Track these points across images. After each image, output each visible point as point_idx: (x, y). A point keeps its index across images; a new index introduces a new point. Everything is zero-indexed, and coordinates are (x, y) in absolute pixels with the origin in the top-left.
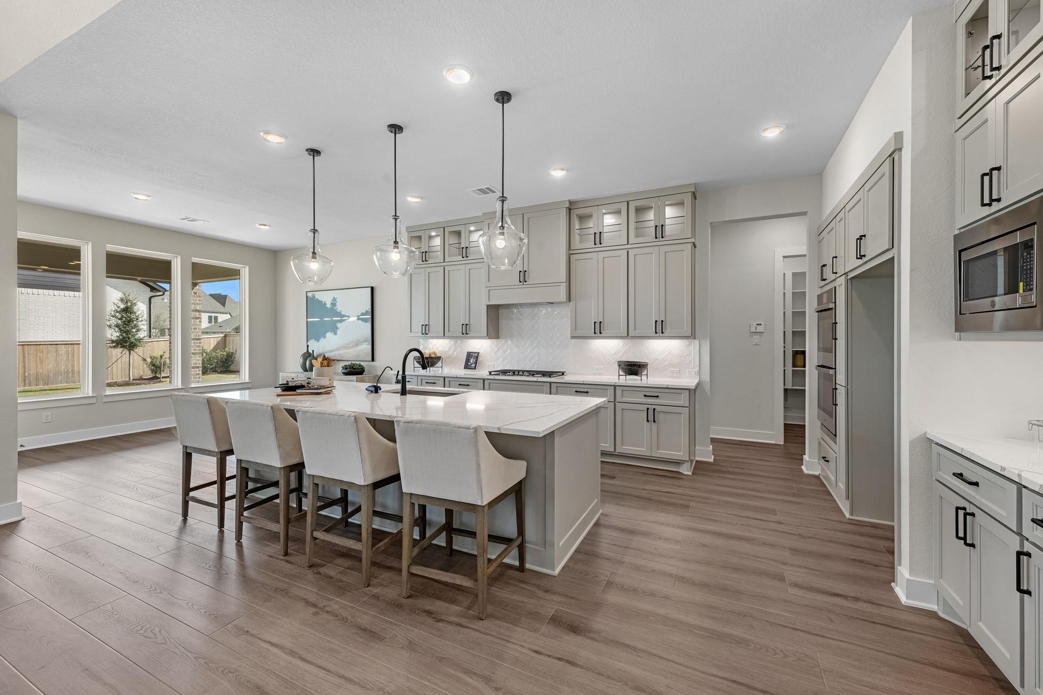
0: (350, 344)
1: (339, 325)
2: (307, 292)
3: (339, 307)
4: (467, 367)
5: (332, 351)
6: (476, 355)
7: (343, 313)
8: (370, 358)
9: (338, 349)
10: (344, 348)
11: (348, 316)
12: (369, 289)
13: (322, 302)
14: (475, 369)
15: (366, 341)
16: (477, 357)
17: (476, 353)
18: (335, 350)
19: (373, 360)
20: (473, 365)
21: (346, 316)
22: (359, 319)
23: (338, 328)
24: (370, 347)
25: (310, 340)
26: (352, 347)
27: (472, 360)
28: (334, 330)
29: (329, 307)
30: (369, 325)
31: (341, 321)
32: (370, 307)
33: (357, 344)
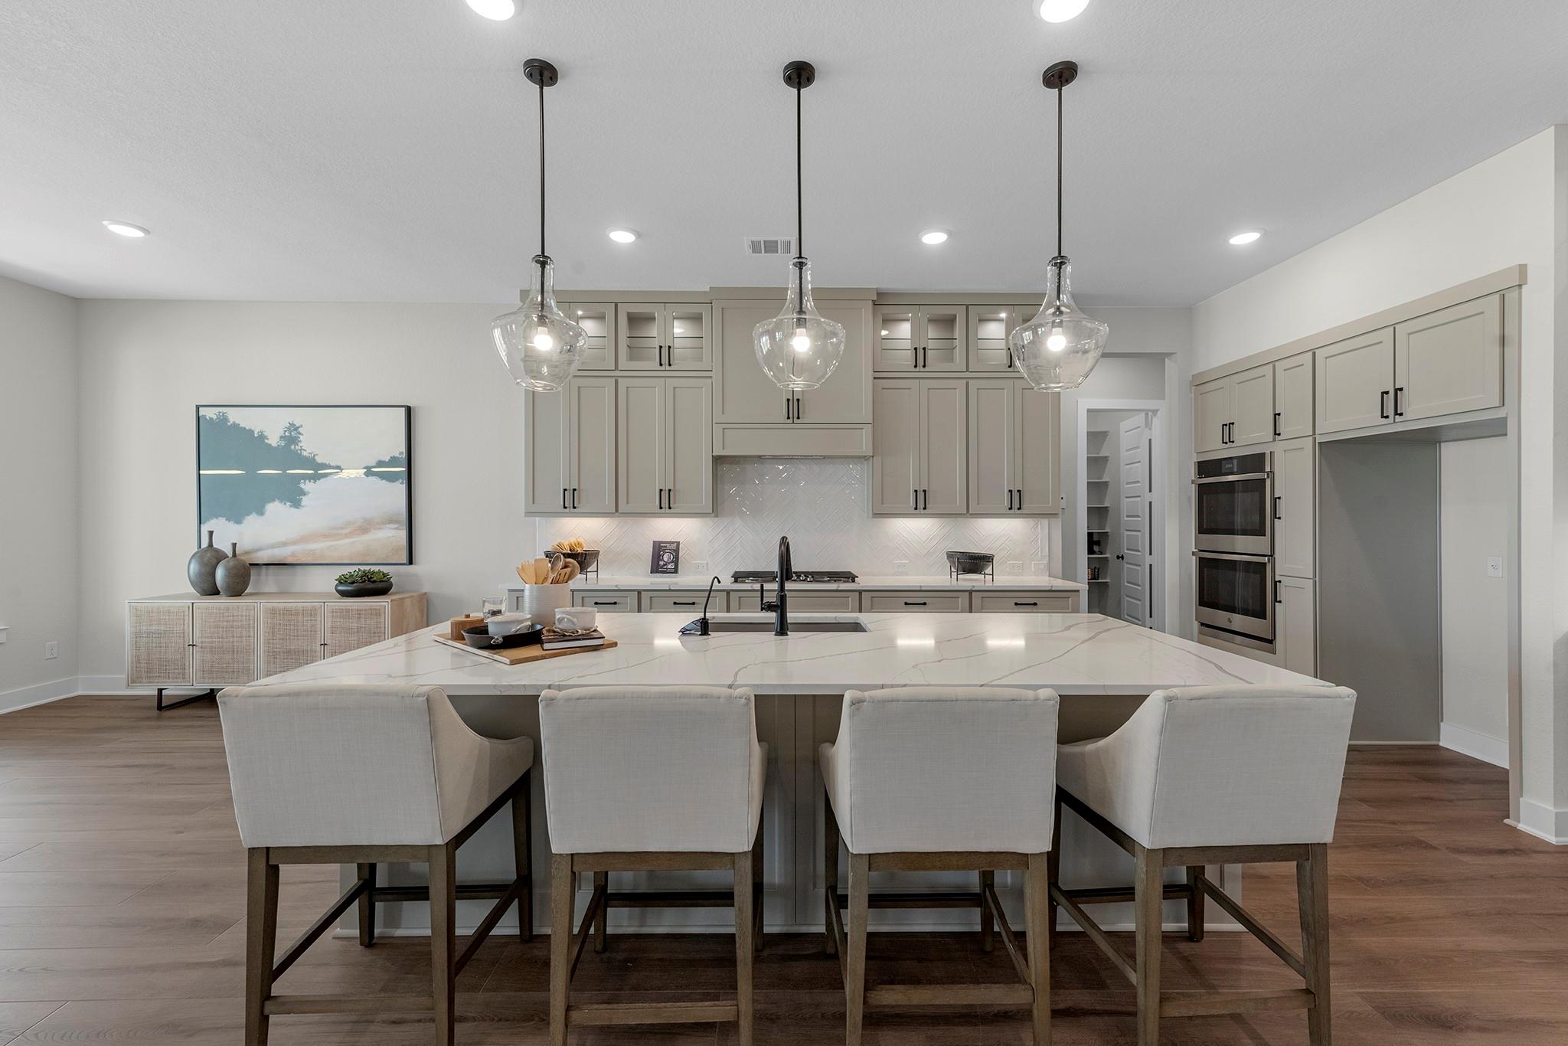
0: (342, 528)
1: (307, 486)
2: (198, 407)
3: (307, 445)
4: (657, 568)
5: (284, 544)
6: (674, 546)
7: (319, 460)
8: (404, 559)
9: (304, 539)
10: (325, 536)
11: (338, 467)
12: (402, 413)
13: (251, 432)
14: (676, 571)
15: (391, 521)
16: (677, 551)
17: (673, 543)
18: (294, 543)
19: (411, 562)
20: (671, 566)
21: (330, 467)
22: (369, 472)
23: (303, 493)
24: (403, 534)
25: (208, 519)
26: (347, 536)
27: (664, 558)
28: (293, 496)
29: (274, 444)
30: (401, 488)
31: (315, 478)
32: (403, 448)
33: (365, 527)
